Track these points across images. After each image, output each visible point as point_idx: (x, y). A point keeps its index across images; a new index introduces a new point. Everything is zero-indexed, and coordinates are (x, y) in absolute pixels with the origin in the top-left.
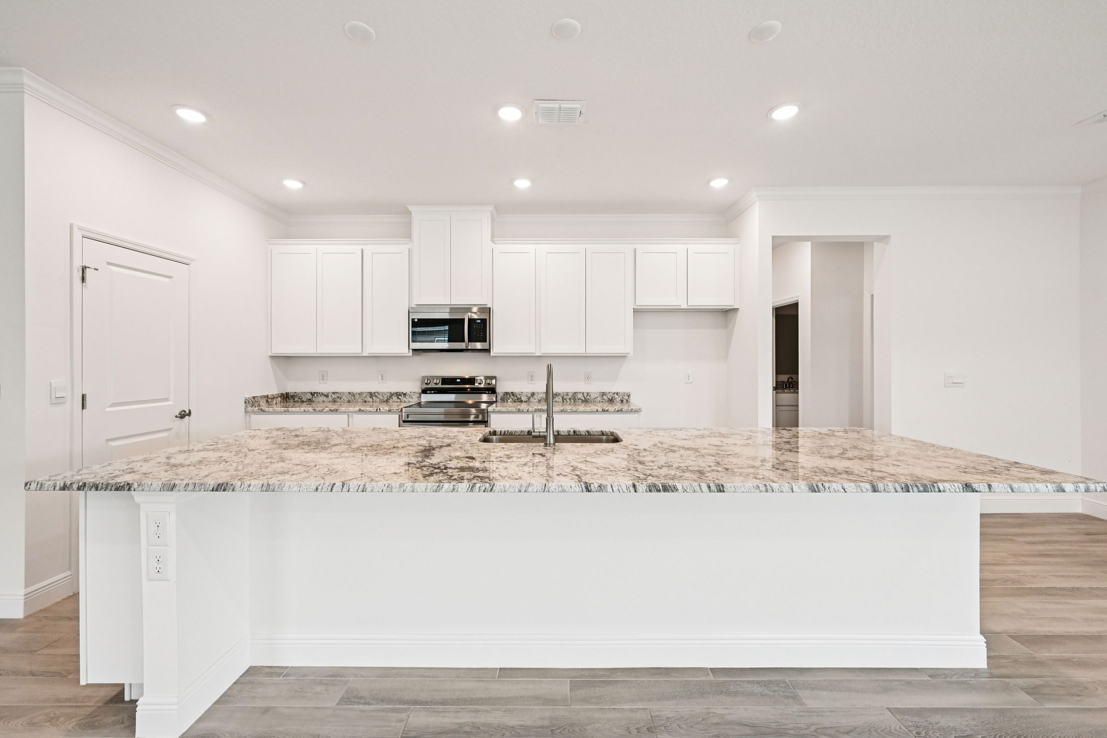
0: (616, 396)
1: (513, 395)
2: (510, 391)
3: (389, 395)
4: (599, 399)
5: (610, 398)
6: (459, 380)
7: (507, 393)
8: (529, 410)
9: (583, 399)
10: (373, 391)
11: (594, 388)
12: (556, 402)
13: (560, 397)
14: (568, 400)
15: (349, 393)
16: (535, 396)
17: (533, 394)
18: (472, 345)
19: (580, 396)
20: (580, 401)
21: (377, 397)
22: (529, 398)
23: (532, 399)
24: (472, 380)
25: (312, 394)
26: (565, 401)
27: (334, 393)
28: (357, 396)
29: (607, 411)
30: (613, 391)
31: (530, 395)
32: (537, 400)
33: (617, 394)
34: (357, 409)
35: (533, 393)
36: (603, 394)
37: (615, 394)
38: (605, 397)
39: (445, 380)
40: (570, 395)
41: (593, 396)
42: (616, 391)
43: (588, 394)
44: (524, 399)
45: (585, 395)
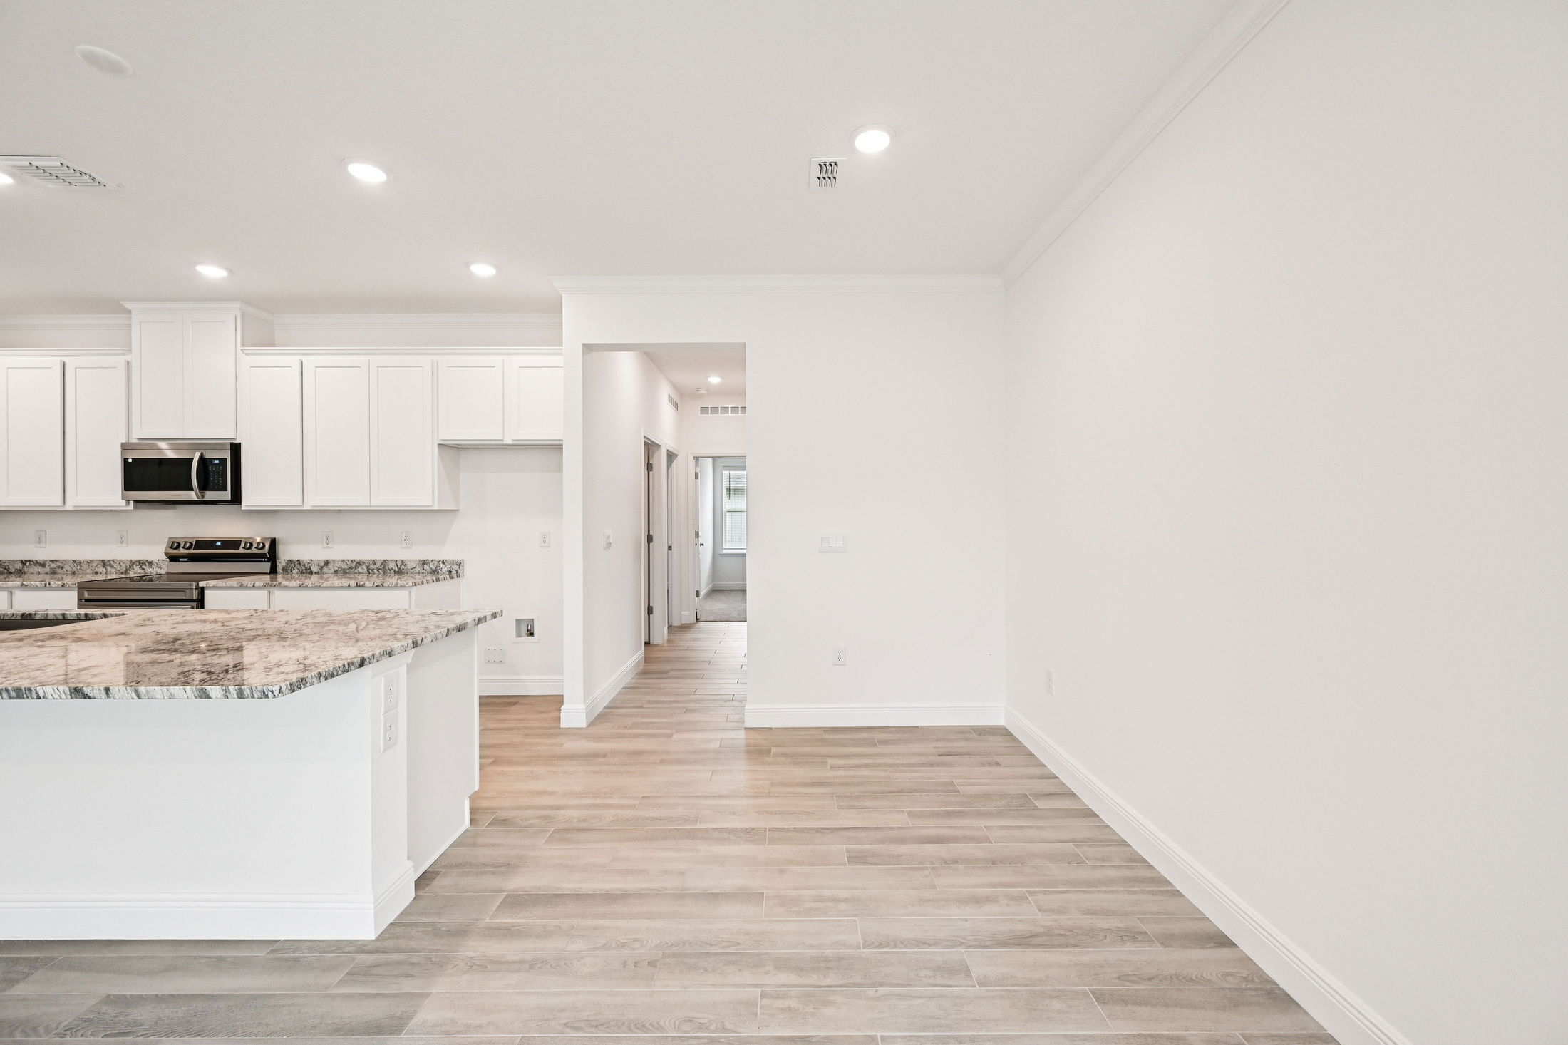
0: (442, 566)
1: (300, 564)
2: (295, 558)
3: (128, 563)
4: (418, 569)
5: (434, 568)
6: (219, 544)
7: (291, 561)
8: (256, 585)
9: (396, 569)
10: (106, 558)
11: (411, 554)
12: (359, 573)
13: (364, 567)
14: (375, 571)
15: (74, 561)
16: (330, 566)
17: (327, 563)
18: (210, 495)
19: (392, 565)
20: (392, 572)
21: (112, 567)
22: (322, 568)
23: (325, 570)
24: (235, 544)
25: (23, 562)
26: (371, 572)
27: (53, 561)
28: (85, 566)
29: (363, 586)
30: (439, 559)
31: (322, 564)
32: (332, 571)
33: (443, 563)
34: (19, 583)
35: (327, 560)
36: (424, 562)
37: (440, 563)
38: (426, 567)
39: (200, 544)
40: (378, 565)
41: (410, 565)
42: (442, 559)
43: (402, 562)
44: (314, 569)
45: (399, 564)
